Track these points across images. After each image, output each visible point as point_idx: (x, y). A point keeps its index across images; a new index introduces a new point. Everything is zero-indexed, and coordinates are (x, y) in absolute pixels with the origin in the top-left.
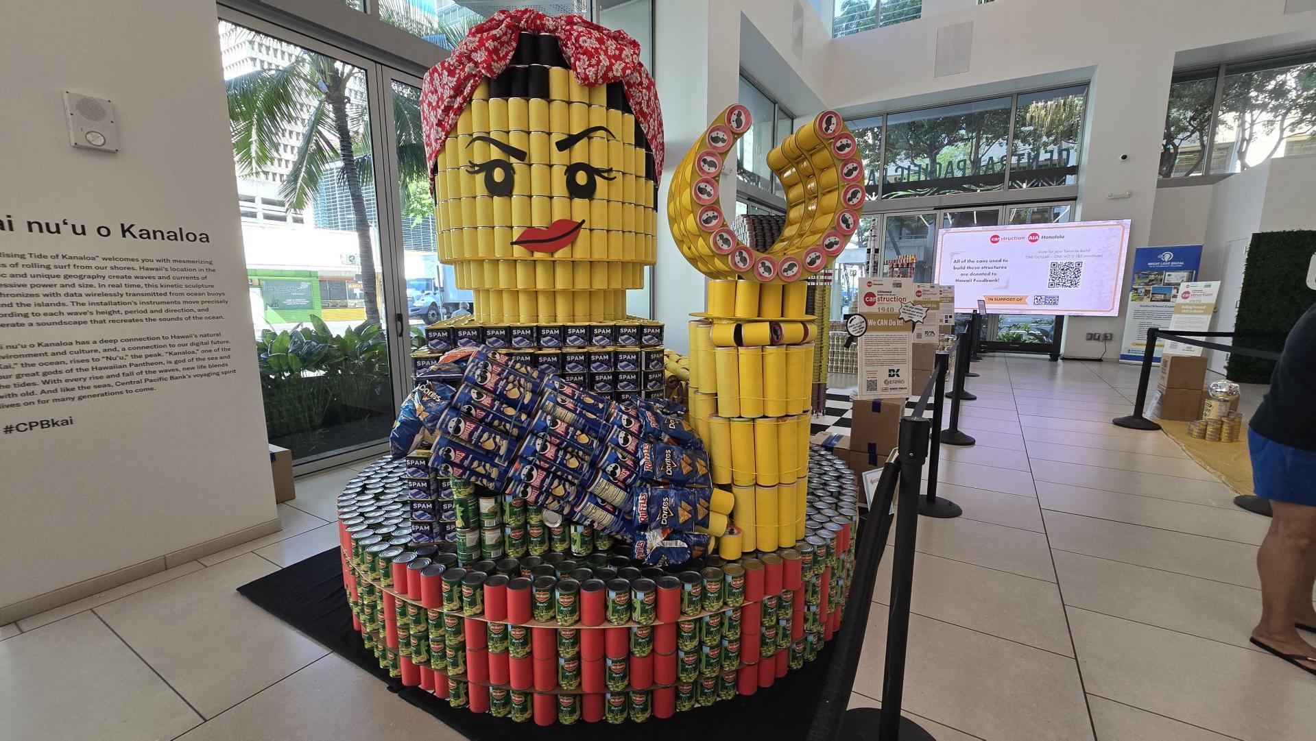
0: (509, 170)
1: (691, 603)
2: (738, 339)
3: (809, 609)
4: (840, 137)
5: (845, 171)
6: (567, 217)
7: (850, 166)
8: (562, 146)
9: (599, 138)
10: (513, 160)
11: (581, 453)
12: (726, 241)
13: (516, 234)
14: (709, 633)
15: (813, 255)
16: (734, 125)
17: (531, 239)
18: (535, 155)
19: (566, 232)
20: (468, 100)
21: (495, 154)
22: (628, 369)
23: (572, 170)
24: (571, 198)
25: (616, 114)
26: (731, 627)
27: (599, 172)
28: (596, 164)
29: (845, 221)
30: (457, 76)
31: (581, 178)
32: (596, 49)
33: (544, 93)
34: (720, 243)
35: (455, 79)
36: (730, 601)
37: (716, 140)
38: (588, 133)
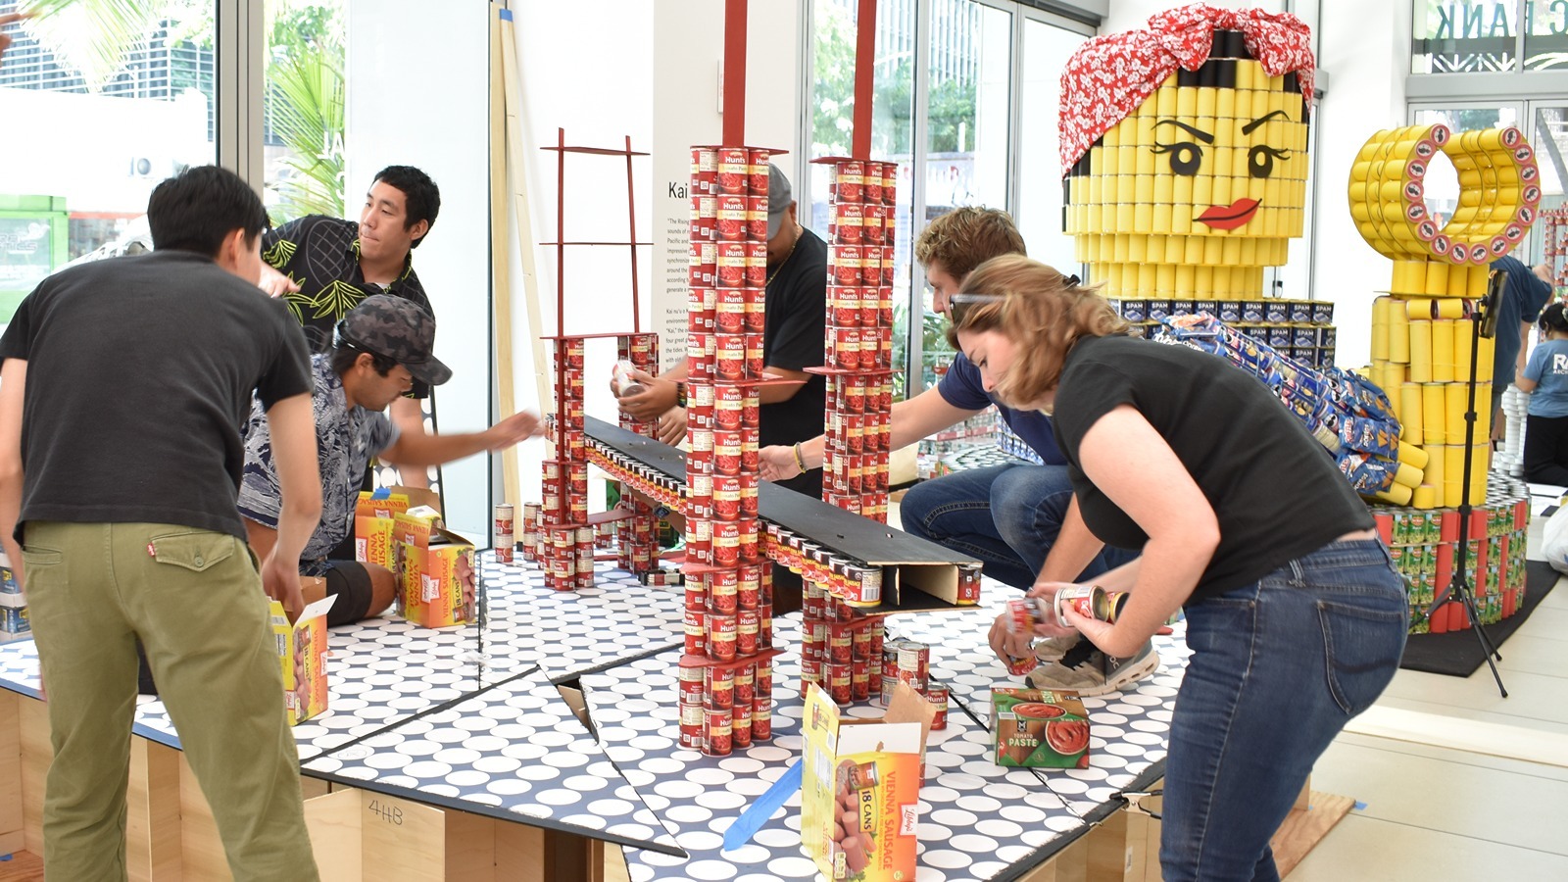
0: (1196, 152)
1: (1400, 532)
2: (1434, 313)
3: (1490, 570)
4: (1520, 147)
5: (1524, 173)
6: (1245, 196)
7: (1528, 170)
8: (1247, 130)
9: (1276, 124)
10: (1200, 143)
11: (1306, 404)
12: (1429, 231)
13: (1199, 212)
14: (1412, 563)
15: (1498, 243)
16: (1437, 139)
17: (1215, 217)
18: (1221, 139)
19: (1245, 210)
20: (1158, 87)
21: (1183, 136)
22: (1304, 345)
23: (1253, 152)
24: (1250, 178)
25: (1291, 96)
26: (1429, 562)
27: (1275, 152)
28: (1273, 145)
29: (1524, 214)
30: (1152, 66)
31: (1261, 159)
32: (1283, 45)
33: (1231, 83)
34: (1424, 232)
35: (1149, 69)
36: (1429, 537)
37: (1422, 151)
38: (1267, 118)
